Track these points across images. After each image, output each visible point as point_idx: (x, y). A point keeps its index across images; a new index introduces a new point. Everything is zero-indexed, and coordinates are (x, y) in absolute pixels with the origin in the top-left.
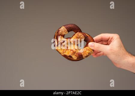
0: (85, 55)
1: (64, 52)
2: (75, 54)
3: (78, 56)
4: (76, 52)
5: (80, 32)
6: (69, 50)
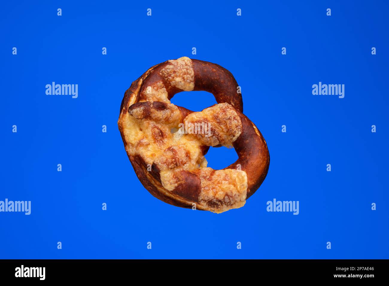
0: (211, 195)
1: (140, 144)
2: (177, 170)
3: (183, 182)
4: (184, 164)
6: (164, 148)
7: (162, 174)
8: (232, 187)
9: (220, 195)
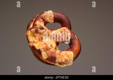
1: (34, 42)
2: (48, 52)
3: (50, 56)
4: (50, 49)
5: (69, 29)
6: (43, 43)
7: (42, 53)
8: (68, 57)
9: (63, 61)
